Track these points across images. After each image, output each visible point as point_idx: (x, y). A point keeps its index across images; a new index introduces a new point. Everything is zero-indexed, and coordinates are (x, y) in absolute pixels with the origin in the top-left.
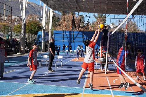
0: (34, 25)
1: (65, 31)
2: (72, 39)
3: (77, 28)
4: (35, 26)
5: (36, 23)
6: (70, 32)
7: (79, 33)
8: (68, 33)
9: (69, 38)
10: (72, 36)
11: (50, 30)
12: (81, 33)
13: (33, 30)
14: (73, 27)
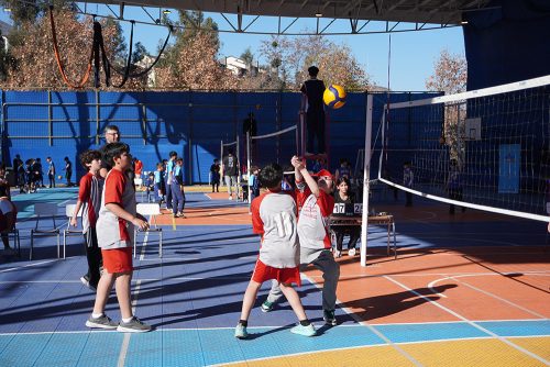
1: (57, 93)
2: (94, 127)
3: (116, 80)
6: (82, 98)
7: (120, 100)
8: (71, 101)
9: (77, 127)
10: (93, 116)
12: (133, 102)
14: (97, 75)
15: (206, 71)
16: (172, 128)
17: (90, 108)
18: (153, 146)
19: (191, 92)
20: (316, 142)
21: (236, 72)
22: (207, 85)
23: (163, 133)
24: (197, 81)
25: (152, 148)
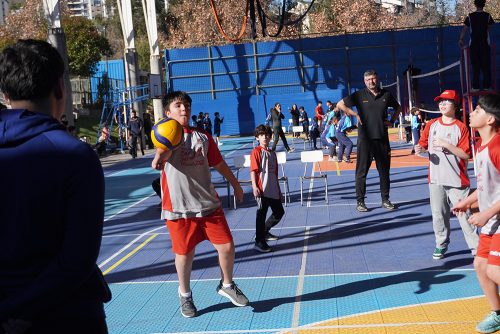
0: (77, 36)
1: (217, 48)
2: (253, 78)
3: (272, 29)
4: (81, 37)
5: (82, 26)
6: (240, 49)
7: (277, 49)
8: (229, 54)
9: (237, 78)
10: (252, 67)
11: (154, 48)
12: (289, 50)
13: (74, 59)
14: (253, 26)
15: (361, 12)
16: (329, 73)
17: (249, 59)
18: (311, 93)
19: (347, 35)
20: (481, 77)
21: (392, 10)
22: (362, 26)
23: (321, 79)
24: (352, 24)
25: (310, 94)
